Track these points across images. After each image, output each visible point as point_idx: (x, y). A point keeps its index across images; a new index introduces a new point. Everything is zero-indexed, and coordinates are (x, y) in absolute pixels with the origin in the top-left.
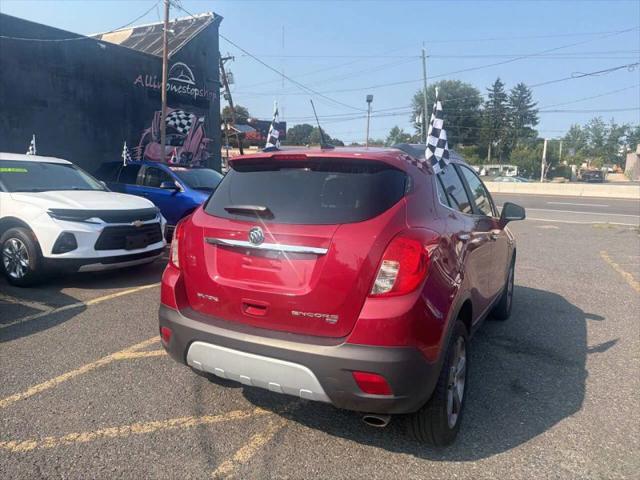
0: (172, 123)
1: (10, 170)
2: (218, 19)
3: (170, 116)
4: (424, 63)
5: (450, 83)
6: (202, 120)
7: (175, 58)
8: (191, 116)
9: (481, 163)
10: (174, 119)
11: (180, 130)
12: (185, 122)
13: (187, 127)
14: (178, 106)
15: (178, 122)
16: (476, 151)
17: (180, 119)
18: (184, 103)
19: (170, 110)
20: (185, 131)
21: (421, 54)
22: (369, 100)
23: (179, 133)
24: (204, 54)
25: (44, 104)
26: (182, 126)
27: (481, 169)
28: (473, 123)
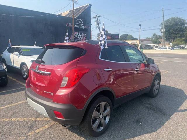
0: (77, 36)
1: (26, 50)
2: (90, 5)
3: (76, 34)
4: (163, 12)
5: (174, 18)
6: (85, 35)
7: (78, 18)
8: (82, 34)
9: (185, 44)
10: (77, 35)
11: (79, 38)
12: (80, 36)
13: (81, 37)
14: (78, 32)
15: (78, 36)
16: (184, 40)
17: (79, 35)
18: (80, 30)
19: (76, 33)
20: (80, 38)
21: (162, 10)
22: (140, 25)
23: (79, 39)
24: (86, 16)
25: (42, 33)
26: (79, 37)
27: (185, 46)
28: (183, 31)
